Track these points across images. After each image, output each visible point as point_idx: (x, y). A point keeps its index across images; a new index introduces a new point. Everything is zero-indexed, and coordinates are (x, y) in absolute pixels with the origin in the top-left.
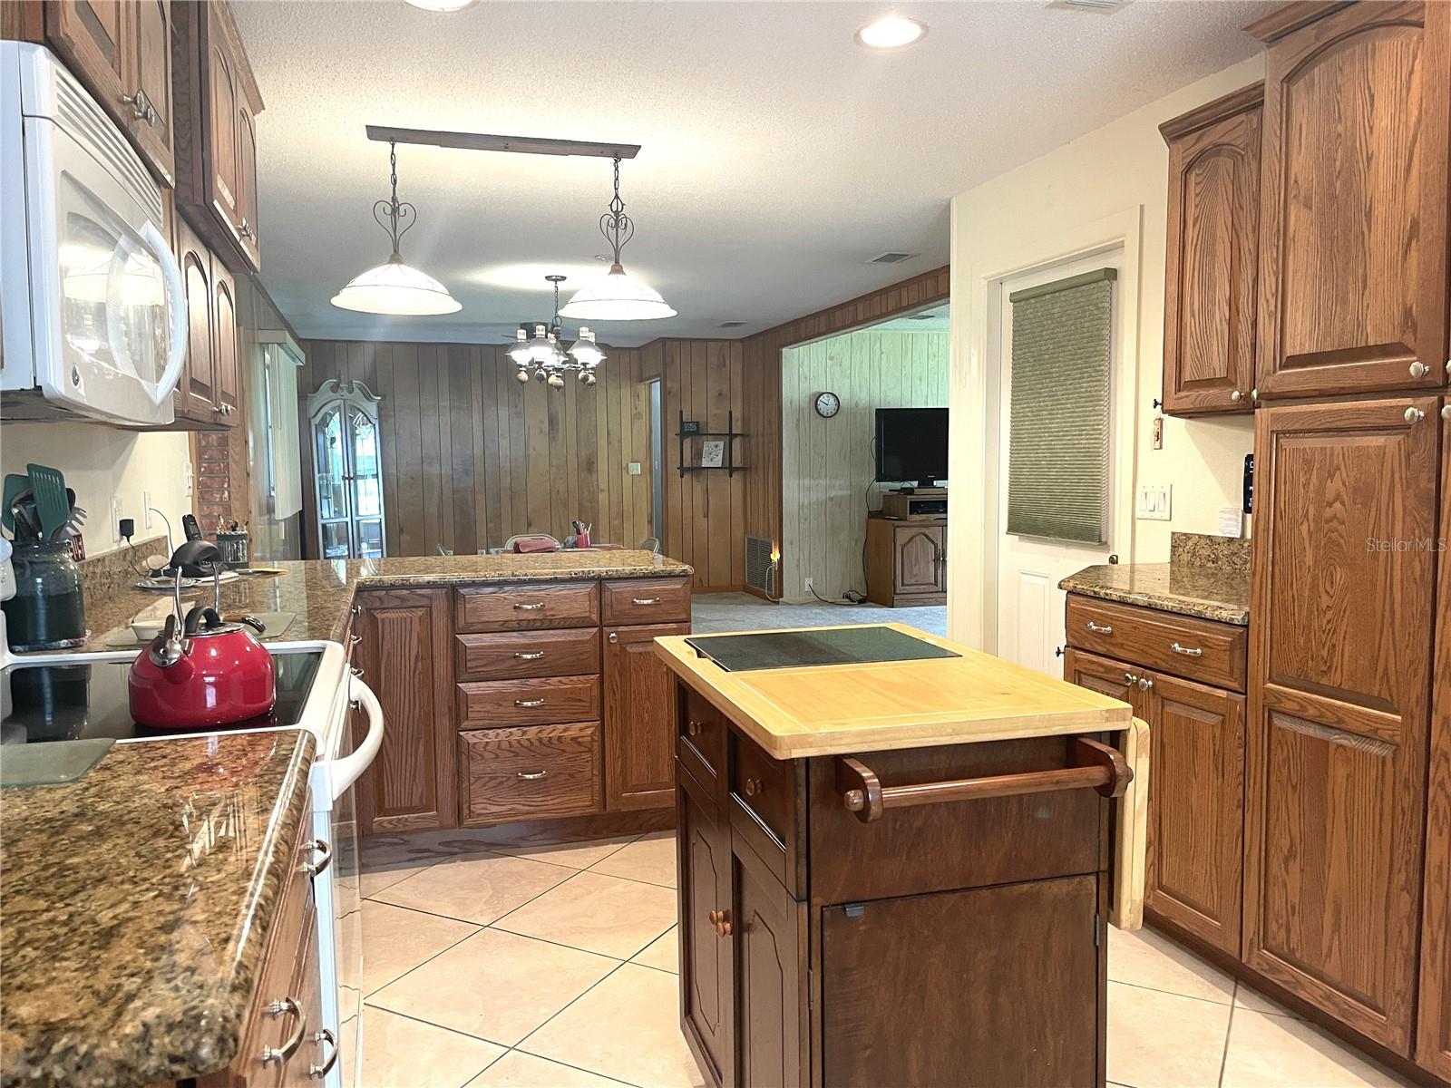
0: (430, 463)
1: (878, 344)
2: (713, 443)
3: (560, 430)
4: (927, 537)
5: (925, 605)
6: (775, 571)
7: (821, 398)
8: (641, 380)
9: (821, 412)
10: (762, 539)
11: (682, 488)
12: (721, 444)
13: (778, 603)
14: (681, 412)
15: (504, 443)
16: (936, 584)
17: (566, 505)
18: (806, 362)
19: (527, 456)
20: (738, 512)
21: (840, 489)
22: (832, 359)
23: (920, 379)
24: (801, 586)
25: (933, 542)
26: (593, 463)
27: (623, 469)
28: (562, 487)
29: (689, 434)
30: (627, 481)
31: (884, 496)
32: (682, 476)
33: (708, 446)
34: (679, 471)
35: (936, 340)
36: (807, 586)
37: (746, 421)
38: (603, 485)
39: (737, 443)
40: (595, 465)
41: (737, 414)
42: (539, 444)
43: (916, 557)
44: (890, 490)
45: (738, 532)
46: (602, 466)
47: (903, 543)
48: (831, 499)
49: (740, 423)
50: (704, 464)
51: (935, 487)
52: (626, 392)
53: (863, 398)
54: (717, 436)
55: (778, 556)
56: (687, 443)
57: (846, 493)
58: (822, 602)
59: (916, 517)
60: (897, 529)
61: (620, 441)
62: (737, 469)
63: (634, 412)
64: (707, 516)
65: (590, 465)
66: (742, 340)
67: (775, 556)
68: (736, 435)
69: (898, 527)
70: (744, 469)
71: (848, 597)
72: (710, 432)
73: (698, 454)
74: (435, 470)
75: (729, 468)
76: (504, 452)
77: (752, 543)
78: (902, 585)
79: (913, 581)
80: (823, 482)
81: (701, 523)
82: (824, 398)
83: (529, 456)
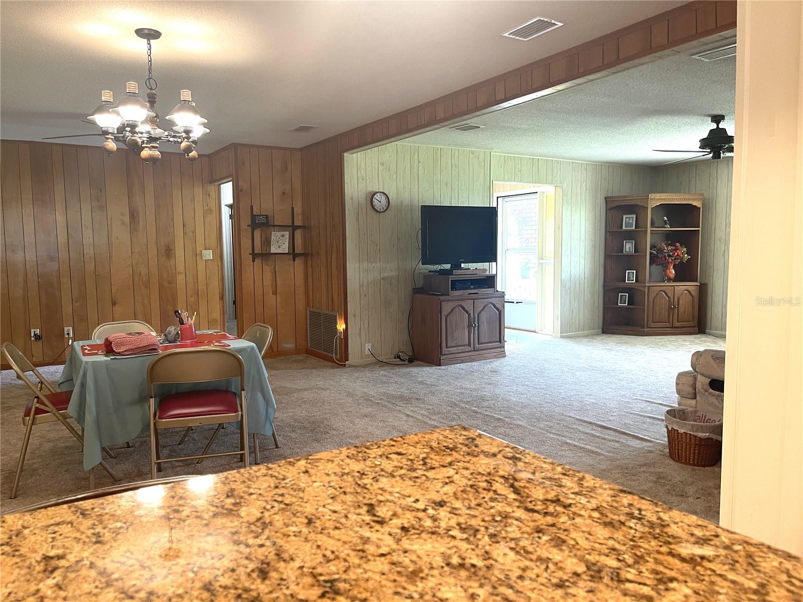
0: (13, 251)
1: (417, 154)
2: (279, 234)
3: (141, 223)
4: (464, 308)
5: (462, 362)
6: (340, 339)
7: (375, 196)
8: (212, 182)
9: (376, 207)
10: (327, 312)
11: (253, 271)
12: (287, 234)
13: (344, 366)
14: (252, 207)
15: (88, 233)
16: (469, 345)
17: (147, 286)
18: (363, 166)
19: (109, 244)
20: (301, 290)
21: (390, 270)
22: (383, 164)
23: (446, 185)
24: (362, 349)
25: (467, 312)
26: (171, 250)
27: (197, 255)
28: (144, 270)
29: (260, 225)
30: (201, 266)
31: (424, 276)
32: (254, 261)
33: (275, 235)
34: (251, 256)
35: (457, 154)
36: (367, 350)
37: (306, 216)
38: (181, 268)
39: (298, 234)
40: (173, 252)
41: (298, 210)
42: (121, 234)
43: (456, 324)
44: (429, 272)
45: (301, 307)
46: (179, 253)
47: (446, 314)
48: (384, 279)
49: (300, 218)
50: (273, 250)
51: (462, 269)
52: (198, 191)
53: (406, 197)
54: (282, 227)
55: (344, 326)
56: (257, 233)
57: (395, 273)
58: (381, 363)
59: (457, 293)
60: (443, 303)
61: (194, 232)
62: (299, 255)
63: (206, 208)
64: (275, 293)
65: (169, 252)
66: (301, 149)
67: (341, 327)
68: (299, 227)
69: (444, 301)
70: (305, 255)
71: (399, 357)
72: (276, 224)
73: (267, 242)
74: (19, 257)
75: (293, 254)
76: (88, 240)
77: (315, 316)
78: (446, 348)
79: (453, 344)
80: (378, 265)
81: (271, 299)
82: (378, 196)
83: (112, 244)
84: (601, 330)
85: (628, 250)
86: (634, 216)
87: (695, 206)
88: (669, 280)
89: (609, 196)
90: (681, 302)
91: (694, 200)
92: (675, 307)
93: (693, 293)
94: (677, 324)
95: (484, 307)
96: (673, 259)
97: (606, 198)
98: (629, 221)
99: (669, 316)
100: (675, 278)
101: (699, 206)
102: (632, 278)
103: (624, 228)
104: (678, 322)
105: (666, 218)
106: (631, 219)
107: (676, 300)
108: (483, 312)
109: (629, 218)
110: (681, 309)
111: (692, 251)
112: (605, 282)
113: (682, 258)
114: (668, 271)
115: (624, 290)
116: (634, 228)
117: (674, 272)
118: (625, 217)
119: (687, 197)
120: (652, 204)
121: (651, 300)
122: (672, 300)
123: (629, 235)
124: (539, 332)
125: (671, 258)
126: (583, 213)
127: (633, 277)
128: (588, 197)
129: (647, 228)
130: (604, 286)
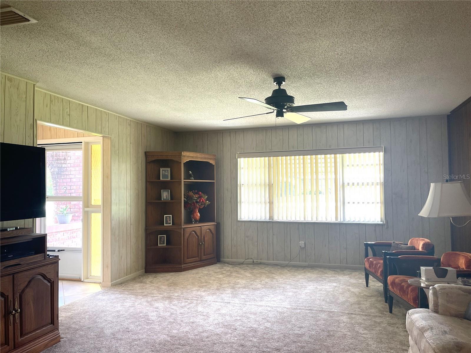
84: (144, 270)
85: (165, 198)
86: (169, 169)
87: (211, 164)
88: (196, 221)
89: (148, 151)
90: (206, 239)
91: (211, 159)
92: (202, 244)
93: (213, 230)
94: (204, 257)
95: (30, 282)
96: (200, 204)
97: (146, 153)
98: (165, 174)
99: (198, 251)
100: (200, 219)
101: (214, 164)
102: (169, 222)
103: (161, 179)
104: (204, 255)
105: (190, 172)
106: (167, 171)
107: (202, 237)
108: (27, 290)
109: (165, 171)
110: (206, 245)
111: (211, 198)
112: (146, 226)
113: (205, 204)
114: (195, 214)
115: (162, 232)
116: (169, 179)
117: (199, 215)
118: (161, 169)
119: (207, 156)
120: (185, 160)
121: (186, 240)
122: (200, 238)
123: (165, 185)
124: (85, 281)
125: (198, 204)
126: (128, 165)
127: (170, 220)
128: (132, 150)
129: (181, 179)
130: (146, 230)
